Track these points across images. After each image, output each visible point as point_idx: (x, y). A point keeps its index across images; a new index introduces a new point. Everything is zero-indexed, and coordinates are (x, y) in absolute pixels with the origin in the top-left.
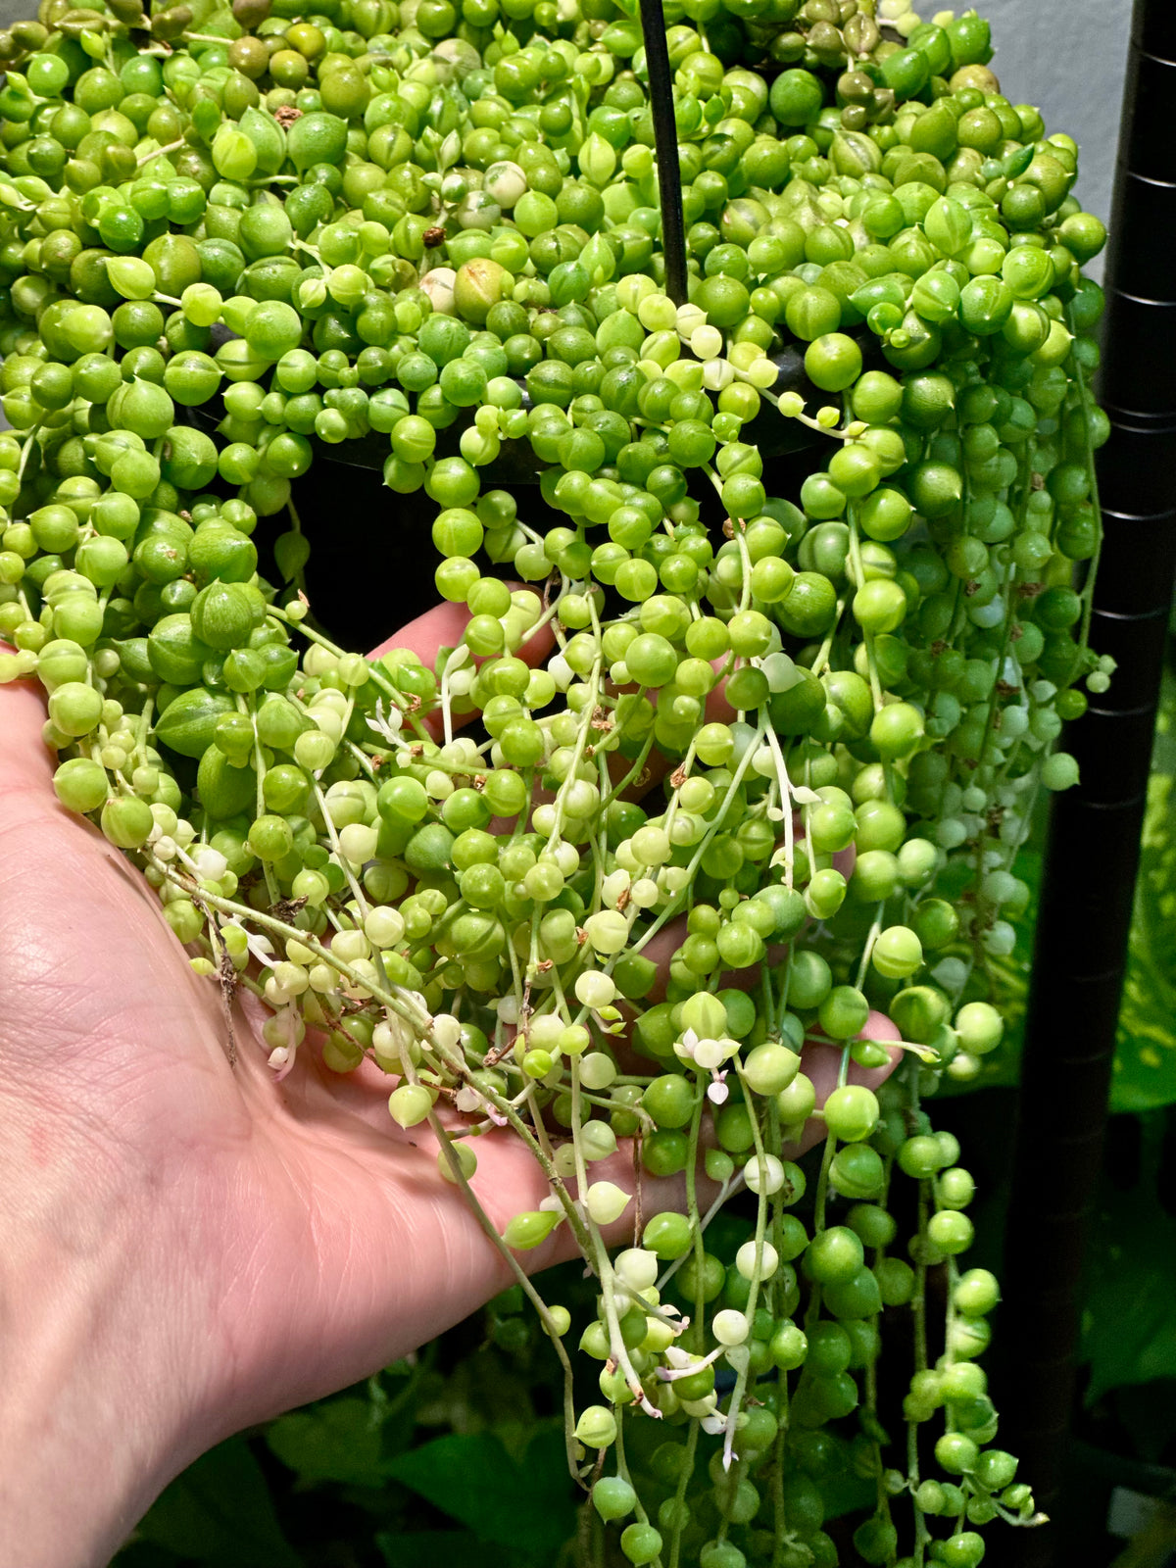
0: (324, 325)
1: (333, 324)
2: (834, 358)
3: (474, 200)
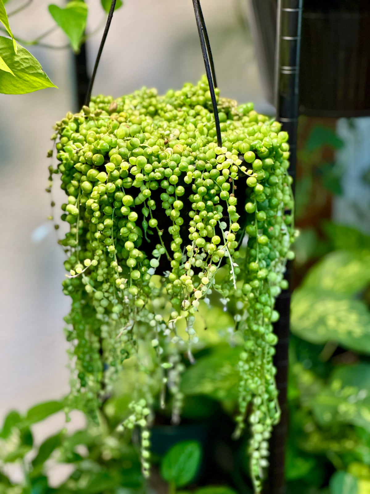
0: (151, 158)
1: (153, 157)
2: (250, 156)
3: (171, 136)
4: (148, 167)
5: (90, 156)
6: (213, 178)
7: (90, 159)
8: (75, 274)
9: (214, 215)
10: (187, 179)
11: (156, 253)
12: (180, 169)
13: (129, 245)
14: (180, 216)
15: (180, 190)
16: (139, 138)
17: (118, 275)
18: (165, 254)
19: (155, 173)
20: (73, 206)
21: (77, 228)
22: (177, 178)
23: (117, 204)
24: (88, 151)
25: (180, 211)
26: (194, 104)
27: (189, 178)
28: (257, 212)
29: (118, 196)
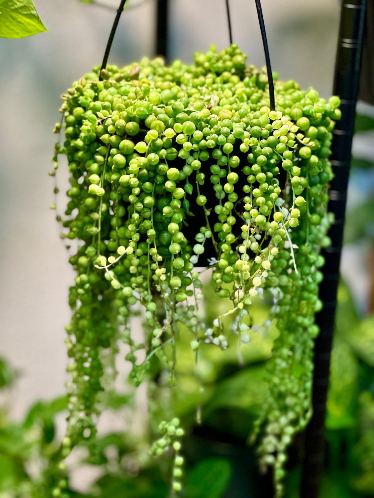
0: (201, 124)
1: (203, 123)
2: (305, 122)
3: (212, 101)
4: (198, 134)
5: (123, 124)
6: (273, 145)
7: (122, 128)
8: (107, 265)
9: (275, 188)
10: (243, 147)
11: (200, 237)
12: (235, 137)
13: (173, 227)
14: (234, 191)
15: (235, 160)
16: (183, 102)
17: (158, 265)
18: (210, 238)
19: (207, 140)
20: (96, 186)
21: (100, 213)
22: (232, 146)
23: (159, 179)
24: (119, 118)
25: (234, 185)
26: (221, 70)
27: (246, 145)
28: (309, 187)
29: (162, 169)
